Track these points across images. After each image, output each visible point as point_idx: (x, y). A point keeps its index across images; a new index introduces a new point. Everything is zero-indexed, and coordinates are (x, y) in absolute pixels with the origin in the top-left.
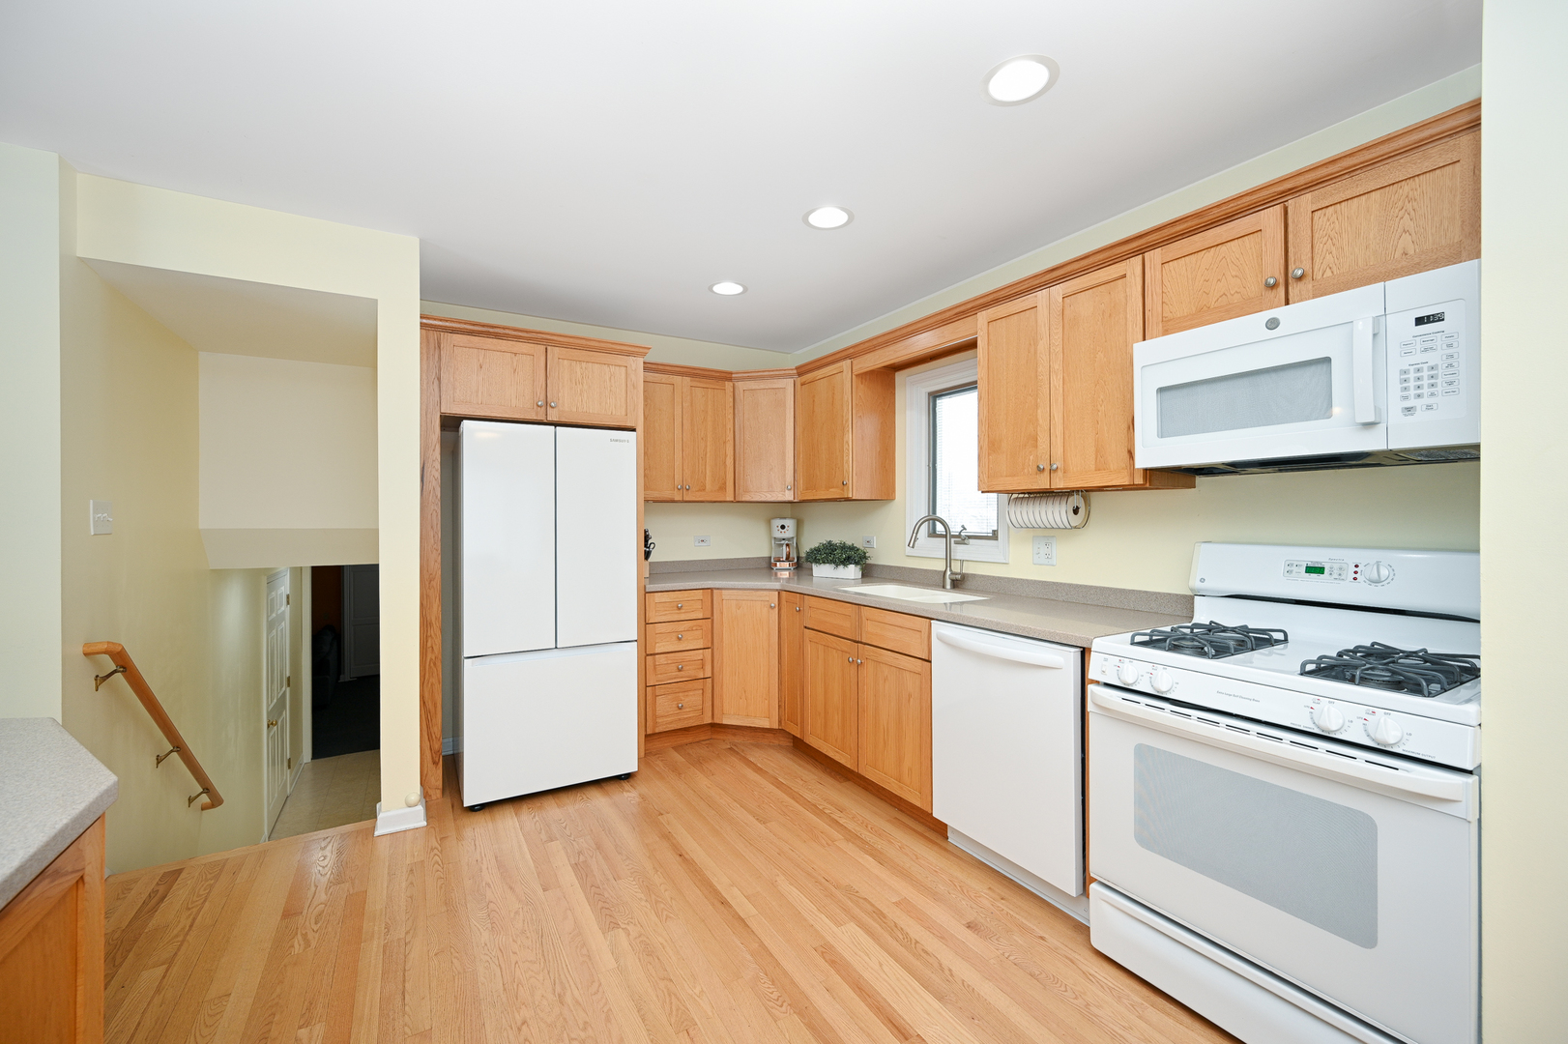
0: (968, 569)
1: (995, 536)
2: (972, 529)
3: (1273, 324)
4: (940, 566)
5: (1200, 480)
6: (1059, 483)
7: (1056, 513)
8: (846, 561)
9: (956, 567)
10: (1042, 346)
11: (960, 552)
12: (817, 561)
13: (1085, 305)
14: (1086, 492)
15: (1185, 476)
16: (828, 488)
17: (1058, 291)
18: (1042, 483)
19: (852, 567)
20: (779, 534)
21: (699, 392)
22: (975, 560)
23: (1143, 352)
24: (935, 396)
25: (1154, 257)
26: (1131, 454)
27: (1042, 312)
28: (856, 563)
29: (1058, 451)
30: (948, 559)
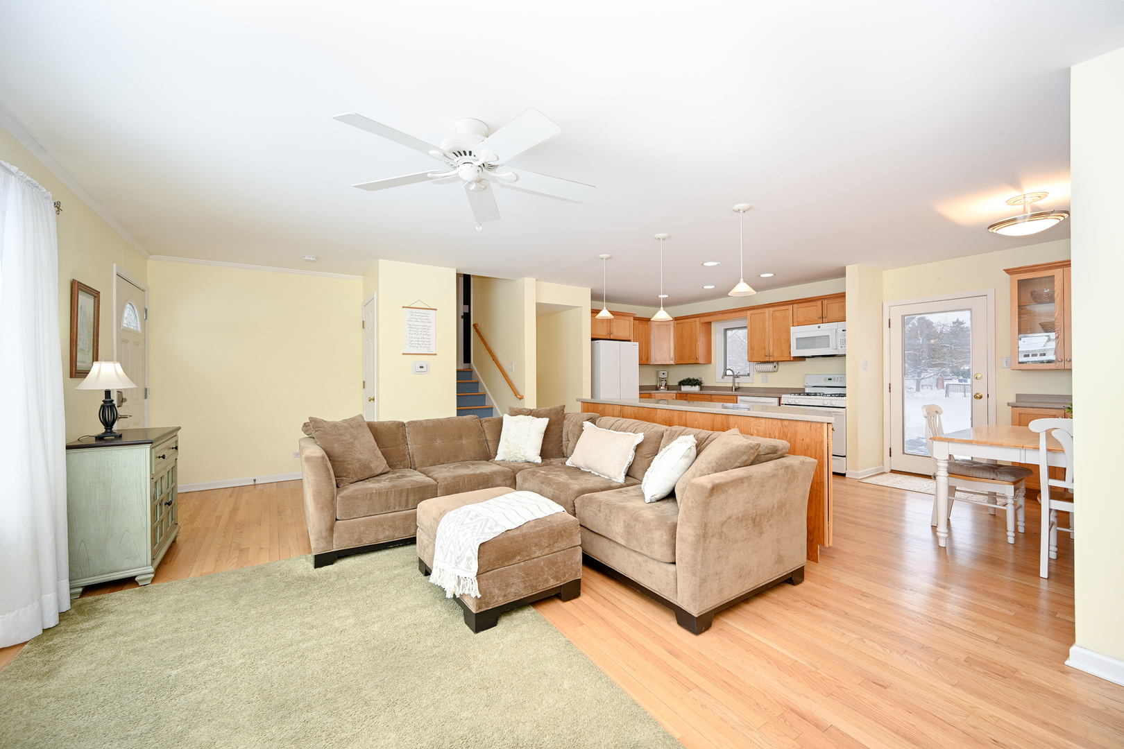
0: (740, 386)
1: (749, 375)
2: (741, 374)
3: (819, 327)
4: (731, 385)
5: (807, 359)
6: (771, 359)
7: (770, 367)
8: (695, 385)
9: (737, 385)
10: (767, 323)
11: (737, 380)
12: (684, 385)
13: (778, 315)
14: (778, 362)
15: (803, 358)
16: (689, 360)
17: (771, 309)
18: (767, 359)
19: (697, 386)
20: (662, 376)
21: (641, 326)
22: (743, 382)
23: (792, 329)
24: (726, 330)
25: (795, 306)
26: (790, 353)
27: (767, 315)
28: (699, 385)
29: (771, 350)
30: (734, 382)
